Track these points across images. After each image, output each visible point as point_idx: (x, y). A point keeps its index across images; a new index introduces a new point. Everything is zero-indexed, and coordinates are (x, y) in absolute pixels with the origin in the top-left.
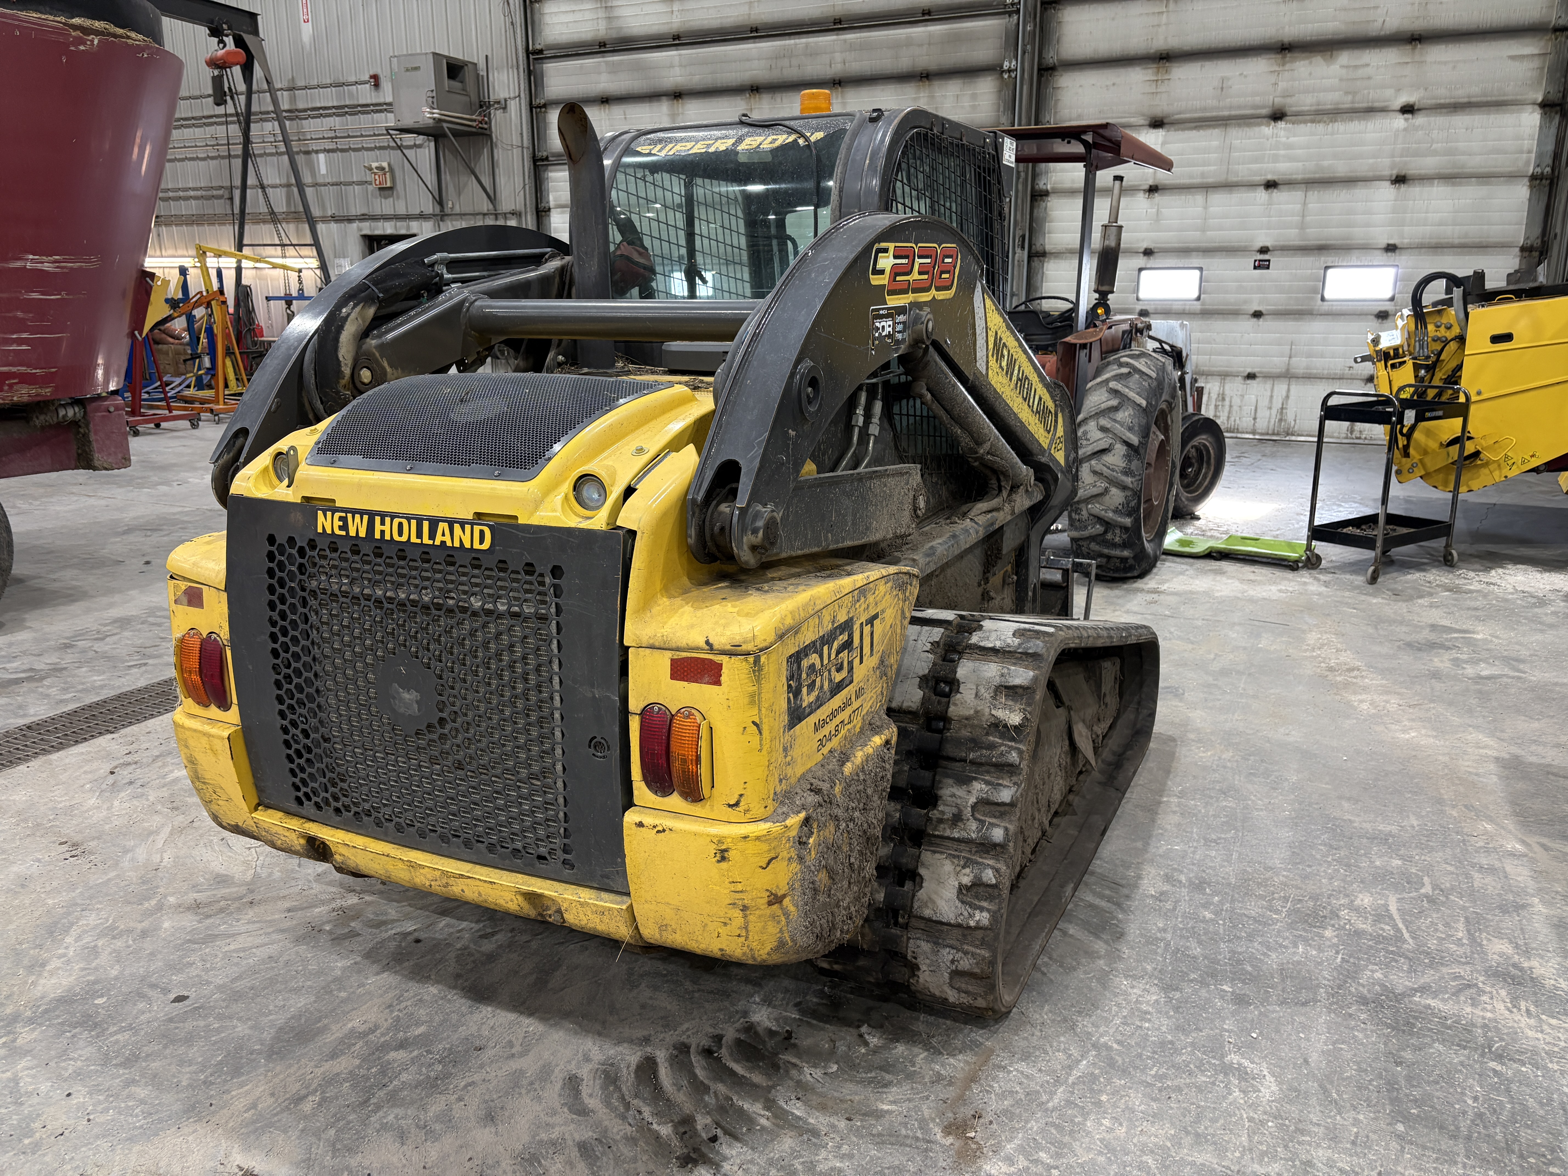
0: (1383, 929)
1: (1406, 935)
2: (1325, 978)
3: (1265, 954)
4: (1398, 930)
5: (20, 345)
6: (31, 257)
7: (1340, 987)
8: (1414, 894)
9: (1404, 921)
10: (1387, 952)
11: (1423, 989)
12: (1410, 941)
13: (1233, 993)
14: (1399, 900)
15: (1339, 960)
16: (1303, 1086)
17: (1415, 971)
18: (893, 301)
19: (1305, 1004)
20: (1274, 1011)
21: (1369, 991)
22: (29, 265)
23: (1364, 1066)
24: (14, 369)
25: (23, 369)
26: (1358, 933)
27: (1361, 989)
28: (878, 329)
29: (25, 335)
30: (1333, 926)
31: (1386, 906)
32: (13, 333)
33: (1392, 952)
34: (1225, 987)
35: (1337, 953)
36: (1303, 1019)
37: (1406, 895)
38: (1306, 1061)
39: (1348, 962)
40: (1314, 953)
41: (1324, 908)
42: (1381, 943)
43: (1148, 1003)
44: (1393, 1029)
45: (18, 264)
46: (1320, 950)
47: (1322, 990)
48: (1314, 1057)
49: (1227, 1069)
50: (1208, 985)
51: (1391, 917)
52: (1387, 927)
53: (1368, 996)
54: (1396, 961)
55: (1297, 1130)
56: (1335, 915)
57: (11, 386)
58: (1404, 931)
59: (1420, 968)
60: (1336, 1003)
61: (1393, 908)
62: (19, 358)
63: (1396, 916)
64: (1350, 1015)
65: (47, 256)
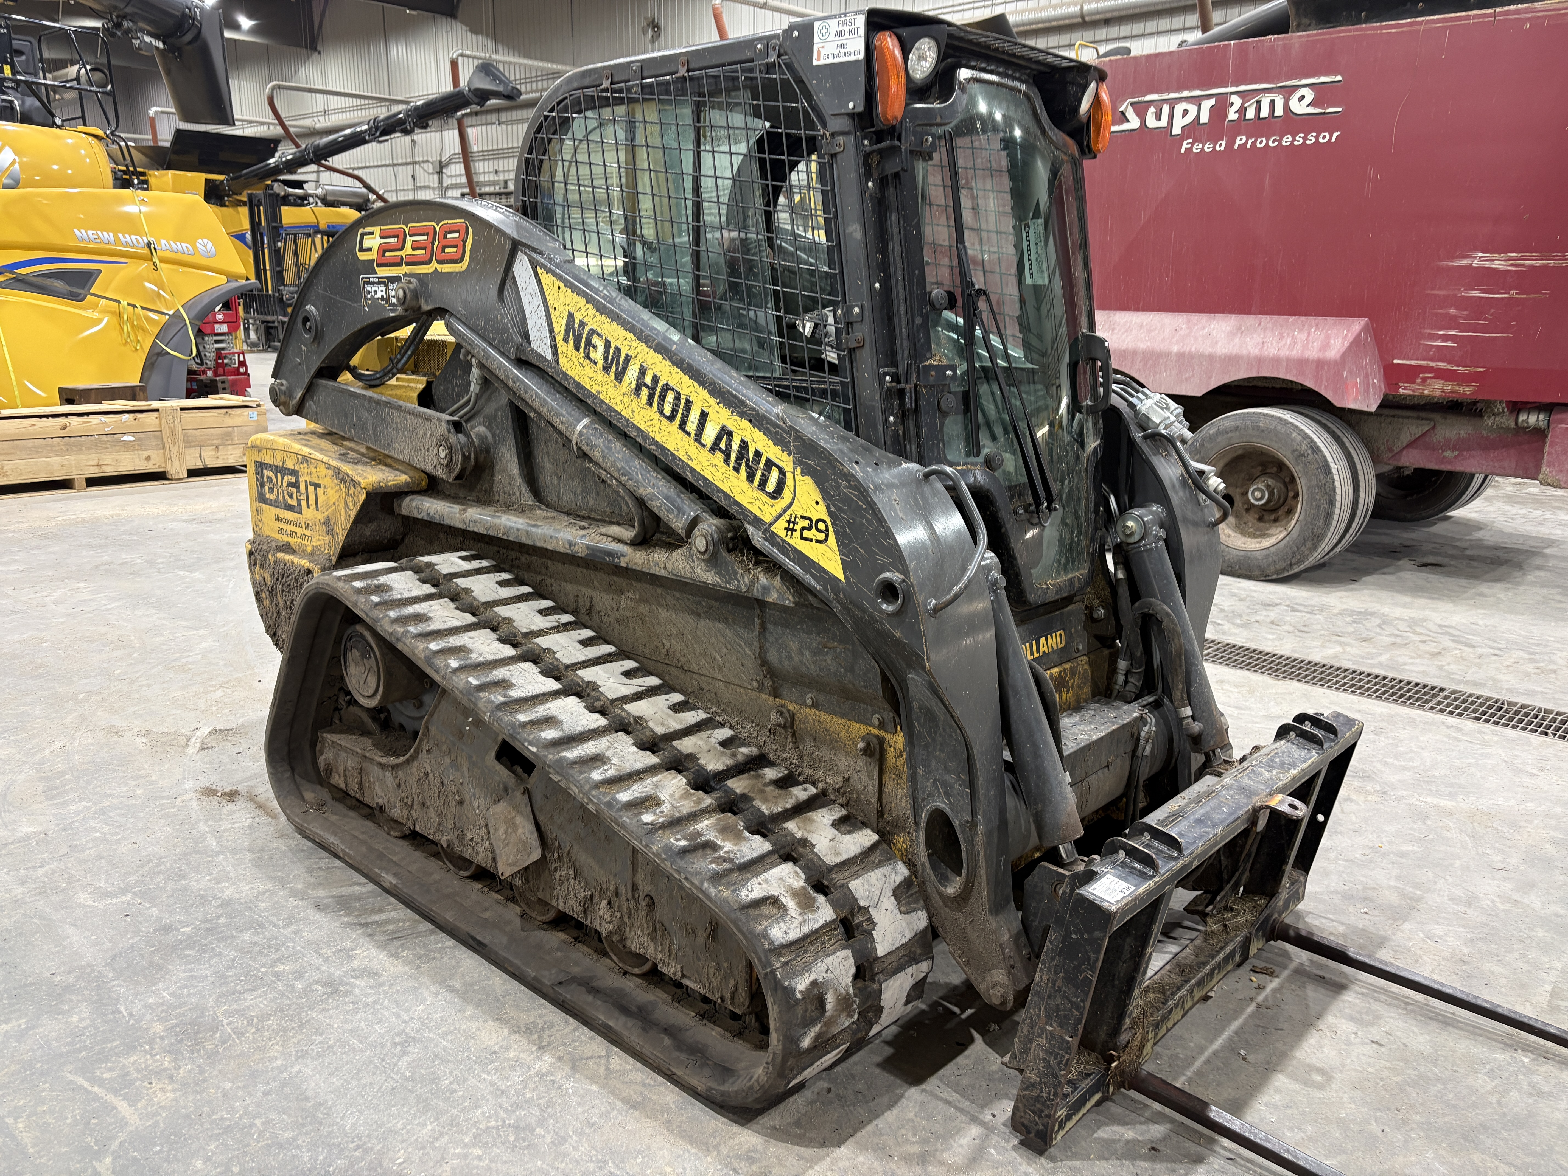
0: (110, 1070)
1: (80, 1080)
2: (119, 985)
3: (191, 970)
4: (94, 1080)
5: (1446, 341)
6: (1480, 254)
7: (99, 988)
8: (115, 1145)
9: (97, 1098)
10: (85, 1048)
11: (21, 1035)
12: (71, 1077)
13: (178, 930)
14: (123, 1123)
15: (122, 1009)
16: (62, 912)
17: (42, 1047)
18: (383, 272)
19: (114, 958)
20: (132, 938)
21: (71, 1000)
22: (1475, 263)
23: (29, 947)
24: (1432, 364)
25: (1442, 365)
26: (131, 1048)
27: (80, 998)
28: (369, 292)
29: (1453, 333)
30: (162, 1038)
31: (132, 1102)
32: (1440, 330)
33: (80, 1051)
34: (189, 929)
35: (131, 1015)
36: (105, 947)
37: (122, 1137)
38: (75, 925)
39: (113, 1013)
40: (151, 1001)
41: (192, 1052)
42: (99, 1053)
43: (227, 888)
44: (25, 985)
45: (1464, 262)
46: (149, 1007)
47: (111, 975)
48: (71, 931)
49: (124, 891)
50: (202, 922)
51: (115, 1092)
52: (107, 1075)
53: (68, 996)
54: (68, 1044)
55: (45, 892)
56: (174, 1053)
57: (1424, 380)
58: (86, 1084)
59: (39, 1053)
60: (89, 974)
61: (122, 1106)
62: (1442, 354)
63: (109, 1097)
64: (69, 973)
65: (1500, 253)
